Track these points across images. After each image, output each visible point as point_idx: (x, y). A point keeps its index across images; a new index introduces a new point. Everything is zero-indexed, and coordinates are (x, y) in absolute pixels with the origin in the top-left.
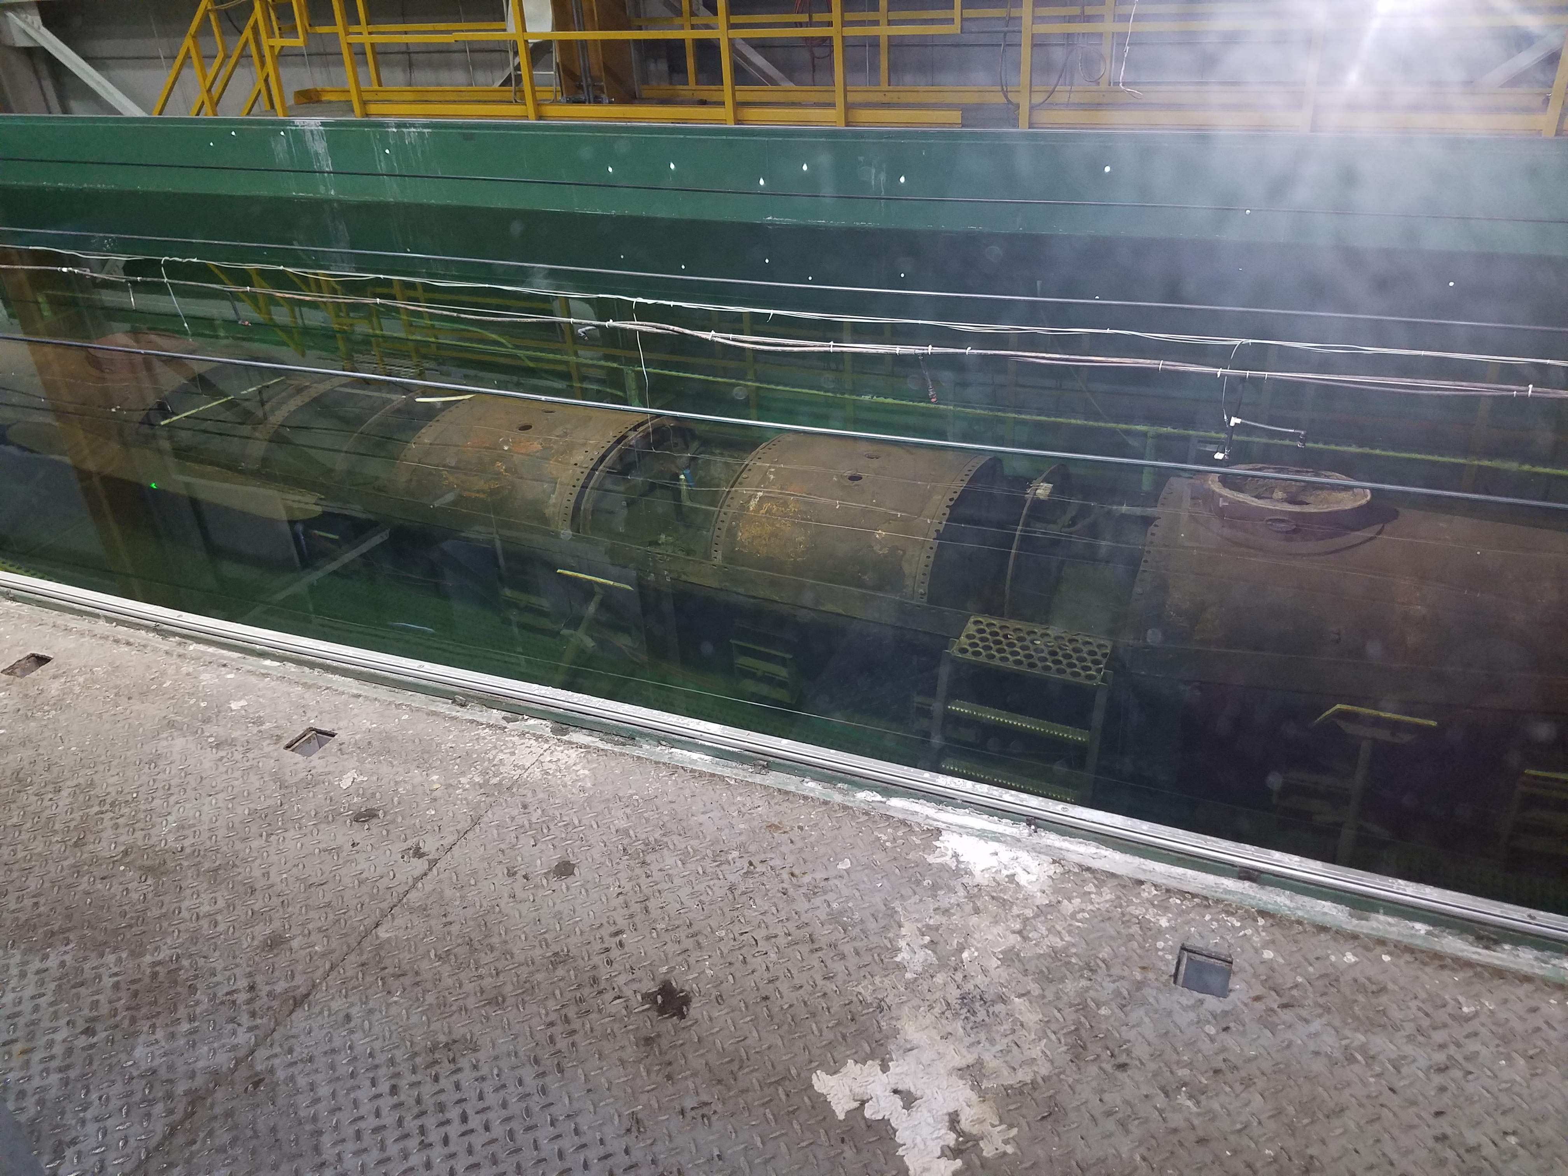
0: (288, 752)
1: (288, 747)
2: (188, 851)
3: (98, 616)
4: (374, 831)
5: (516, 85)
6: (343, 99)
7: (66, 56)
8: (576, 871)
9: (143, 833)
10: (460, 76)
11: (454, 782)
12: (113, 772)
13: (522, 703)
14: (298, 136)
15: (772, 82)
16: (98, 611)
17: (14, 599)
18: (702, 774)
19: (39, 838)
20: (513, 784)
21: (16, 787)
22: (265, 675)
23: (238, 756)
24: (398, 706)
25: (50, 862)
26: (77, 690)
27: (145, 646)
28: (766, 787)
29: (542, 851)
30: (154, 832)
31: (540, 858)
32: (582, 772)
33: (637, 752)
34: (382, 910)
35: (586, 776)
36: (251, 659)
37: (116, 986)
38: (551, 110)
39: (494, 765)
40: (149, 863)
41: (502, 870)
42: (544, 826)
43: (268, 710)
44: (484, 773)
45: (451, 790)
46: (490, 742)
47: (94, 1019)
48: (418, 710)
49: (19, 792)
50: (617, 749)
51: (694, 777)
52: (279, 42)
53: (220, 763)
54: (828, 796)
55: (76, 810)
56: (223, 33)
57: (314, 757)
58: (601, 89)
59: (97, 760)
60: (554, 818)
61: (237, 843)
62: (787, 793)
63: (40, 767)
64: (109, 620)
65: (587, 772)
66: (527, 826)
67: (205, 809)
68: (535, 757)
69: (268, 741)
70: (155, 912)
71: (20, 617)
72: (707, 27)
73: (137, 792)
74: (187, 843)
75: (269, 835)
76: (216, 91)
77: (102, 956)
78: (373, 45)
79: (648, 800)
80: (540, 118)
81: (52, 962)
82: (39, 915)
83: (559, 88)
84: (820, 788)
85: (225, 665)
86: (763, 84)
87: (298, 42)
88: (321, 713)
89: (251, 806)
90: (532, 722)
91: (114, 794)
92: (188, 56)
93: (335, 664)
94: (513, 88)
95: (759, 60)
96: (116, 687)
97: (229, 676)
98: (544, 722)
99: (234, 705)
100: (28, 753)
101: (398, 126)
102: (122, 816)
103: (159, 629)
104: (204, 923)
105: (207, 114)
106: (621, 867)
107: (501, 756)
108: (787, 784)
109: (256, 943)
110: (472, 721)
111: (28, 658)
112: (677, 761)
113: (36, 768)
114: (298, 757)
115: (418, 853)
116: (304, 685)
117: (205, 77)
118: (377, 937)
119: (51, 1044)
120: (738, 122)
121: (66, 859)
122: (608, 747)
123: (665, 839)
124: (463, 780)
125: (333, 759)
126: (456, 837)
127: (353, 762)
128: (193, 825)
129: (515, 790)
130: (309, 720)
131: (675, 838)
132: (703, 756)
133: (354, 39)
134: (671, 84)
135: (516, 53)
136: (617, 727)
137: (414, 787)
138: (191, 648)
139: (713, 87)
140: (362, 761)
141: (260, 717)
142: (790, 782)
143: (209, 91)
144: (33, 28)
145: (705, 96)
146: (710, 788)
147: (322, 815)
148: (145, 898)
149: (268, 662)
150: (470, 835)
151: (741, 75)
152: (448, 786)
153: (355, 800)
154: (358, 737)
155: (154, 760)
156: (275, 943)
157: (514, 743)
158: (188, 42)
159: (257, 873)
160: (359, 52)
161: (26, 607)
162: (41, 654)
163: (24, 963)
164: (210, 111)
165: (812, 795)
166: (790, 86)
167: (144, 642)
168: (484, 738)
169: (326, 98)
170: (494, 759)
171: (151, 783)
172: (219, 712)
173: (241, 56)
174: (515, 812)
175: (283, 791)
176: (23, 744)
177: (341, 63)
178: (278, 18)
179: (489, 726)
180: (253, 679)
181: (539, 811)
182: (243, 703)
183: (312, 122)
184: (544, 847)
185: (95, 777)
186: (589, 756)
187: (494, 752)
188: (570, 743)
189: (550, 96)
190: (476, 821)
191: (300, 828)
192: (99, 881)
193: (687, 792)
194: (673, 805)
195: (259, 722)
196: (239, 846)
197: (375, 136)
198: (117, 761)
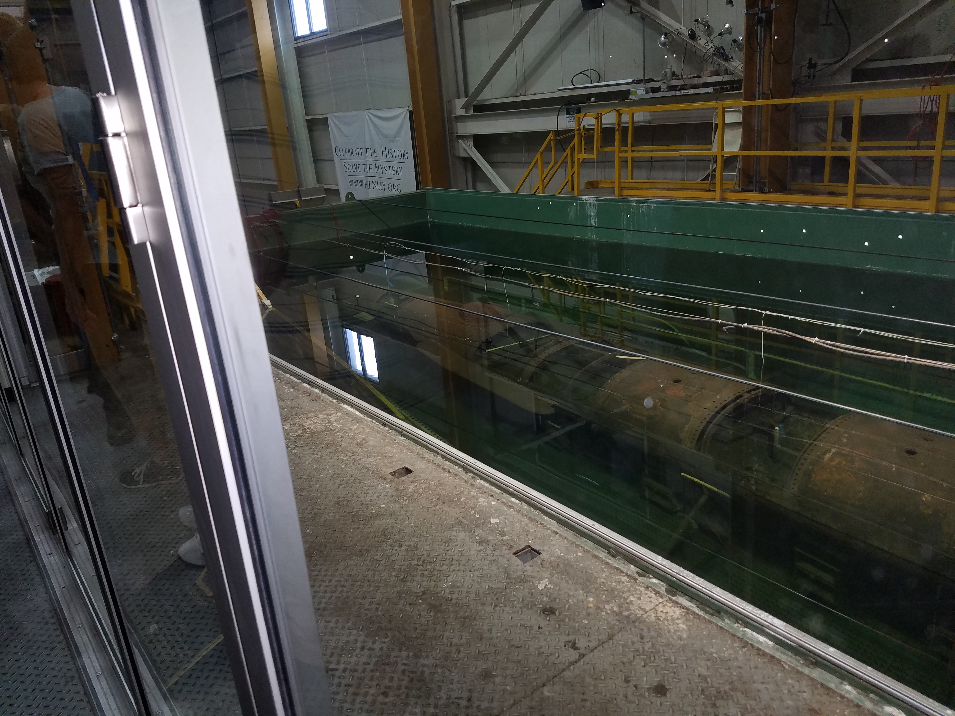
0: (514, 557)
1: (515, 554)
2: (454, 601)
3: (438, 453)
4: (552, 622)
5: (712, 180)
6: (610, 186)
7: (481, 162)
8: (668, 694)
9: (435, 583)
10: (678, 174)
11: (601, 606)
12: (428, 543)
13: (649, 566)
14: (583, 205)
15: (884, 182)
16: (439, 451)
17: (403, 436)
18: (765, 654)
19: (387, 570)
20: (636, 620)
21: (383, 539)
22: (511, 507)
23: (489, 552)
24: (577, 546)
25: (389, 586)
26: (421, 491)
27: (456, 475)
28: (812, 679)
29: (648, 672)
30: (440, 584)
31: (646, 676)
32: (681, 625)
33: (720, 623)
34: (548, 676)
35: (684, 629)
36: (506, 495)
37: (404, 672)
38: (730, 195)
39: (627, 603)
40: (434, 603)
41: (621, 676)
42: (652, 655)
43: (509, 528)
44: (620, 606)
45: (599, 611)
46: (626, 586)
47: (389, 688)
48: (588, 552)
49: (383, 542)
50: (707, 617)
51: (759, 654)
52: (583, 156)
53: (479, 553)
54: (861, 701)
55: (406, 560)
56: (556, 150)
57: (528, 564)
58: (765, 184)
59: (421, 533)
60: (658, 652)
61: (479, 605)
62: (829, 689)
63: (396, 530)
64: (443, 457)
65: (684, 627)
66: (641, 651)
67: (467, 579)
68: (652, 606)
69: (505, 547)
70: (430, 634)
71: (404, 446)
72: (843, 149)
73: (436, 558)
74: (454, 596)
75: (496, 606)
76: (546, 181)
77: (400, 650)
78: (632, 158)
79: (724, 661)
80: (723, 199)
81: (377, 646)
82: (377, 616)
83: (738, 182)
84: (855, 692)
85: (492, 496)
86: (875, 183)
87: (593, 156)
88: (535, 538)
89: (490, 584)
90: (655, 581)
91: (425, 556)
92: (537, 162)
93: (548, 510)
94: (709, 182)
95: (877, 169)
96: (439, 494)
97: (493, 503)
98: (662, 583)
99: (493, 521)
100: (392, 521)
101: (638, 202)
102: (426, 570)
103: (465, 468)
104: (453, 649)
105: (540, 193)
106: (698, 702)
107: (632, 598)
108: (829, 681)
109: (477, 672)
110: (618, 569)
111: (403, 468)
112: (748, 638)
113: (394, 530)
114: (519, 562)
115: (574, 647)
116: (530, 518)
117: (542, 173)
118: (542, 693)
119: (367, 694)
120: (855, 206)
121: (396, 587)
122: (701, 613)
123: (732, 693)
124: (607, 607)
125: (537, 569)
126: (597, 643)
127: (547, 574)
128: (459, 587)
129: (637, 624)
130: (528, 540)
131: (739, 695)
132: (767, 641)
133: (623, 155)
134: (812, 181)
135: (715, 162)
136: (710, 601)
137: (578, 601)
138: (478, 481)
139: (840, 184)
140: (552, 575)
141: (504, 531)
142: (832, 682)
143: (543, 181)
144: (469, 148)
145: (834, 189)
146: (769, 666)
147: (526, 602)
148: (428, 623)
149: (513, 500)
150: (606, 645)
151: (861, 178)
152: (598, 608)
153: (545, 599)
154: (552, 559)
155: (448, 542)
156: (487, 675)
157: (641, 592)
158: (538, 156)
159: (486, 628)
160: (624, 161)
161: (408, 441)
162: (409, 468)
163: (365, 642)
164: (541, 192)
165: (848, 696)
166: (898, 185)
167: (456, 473)
168: (623, 583)
169: (601, 185)
170: (627, 599)
171: (444, 555)
172: (484, 522)
173: (562, 162)
174: (635, 639)
175: (508, 581)
176: (391, 515)
177: (614, 167)
178: (585, 144)
179: (627, 575)
180: (505, 508)
181: (650, 644)
182: (497, 520)
183: (591, 199)
184: (649, 669)
185: (419, 544)
186: (687, 616)
187: (628, 594)
188: (677, 603)
189: (731, 187)
190: (611, 637)
191: (513, 607)
192: (408, 605)
193: (752, 664)
194: (740, 670)
195: (503, 534)
196: (480, 607)
197: (623, 208)
198: (431, 537)
